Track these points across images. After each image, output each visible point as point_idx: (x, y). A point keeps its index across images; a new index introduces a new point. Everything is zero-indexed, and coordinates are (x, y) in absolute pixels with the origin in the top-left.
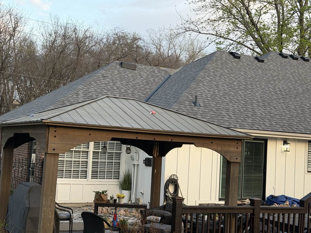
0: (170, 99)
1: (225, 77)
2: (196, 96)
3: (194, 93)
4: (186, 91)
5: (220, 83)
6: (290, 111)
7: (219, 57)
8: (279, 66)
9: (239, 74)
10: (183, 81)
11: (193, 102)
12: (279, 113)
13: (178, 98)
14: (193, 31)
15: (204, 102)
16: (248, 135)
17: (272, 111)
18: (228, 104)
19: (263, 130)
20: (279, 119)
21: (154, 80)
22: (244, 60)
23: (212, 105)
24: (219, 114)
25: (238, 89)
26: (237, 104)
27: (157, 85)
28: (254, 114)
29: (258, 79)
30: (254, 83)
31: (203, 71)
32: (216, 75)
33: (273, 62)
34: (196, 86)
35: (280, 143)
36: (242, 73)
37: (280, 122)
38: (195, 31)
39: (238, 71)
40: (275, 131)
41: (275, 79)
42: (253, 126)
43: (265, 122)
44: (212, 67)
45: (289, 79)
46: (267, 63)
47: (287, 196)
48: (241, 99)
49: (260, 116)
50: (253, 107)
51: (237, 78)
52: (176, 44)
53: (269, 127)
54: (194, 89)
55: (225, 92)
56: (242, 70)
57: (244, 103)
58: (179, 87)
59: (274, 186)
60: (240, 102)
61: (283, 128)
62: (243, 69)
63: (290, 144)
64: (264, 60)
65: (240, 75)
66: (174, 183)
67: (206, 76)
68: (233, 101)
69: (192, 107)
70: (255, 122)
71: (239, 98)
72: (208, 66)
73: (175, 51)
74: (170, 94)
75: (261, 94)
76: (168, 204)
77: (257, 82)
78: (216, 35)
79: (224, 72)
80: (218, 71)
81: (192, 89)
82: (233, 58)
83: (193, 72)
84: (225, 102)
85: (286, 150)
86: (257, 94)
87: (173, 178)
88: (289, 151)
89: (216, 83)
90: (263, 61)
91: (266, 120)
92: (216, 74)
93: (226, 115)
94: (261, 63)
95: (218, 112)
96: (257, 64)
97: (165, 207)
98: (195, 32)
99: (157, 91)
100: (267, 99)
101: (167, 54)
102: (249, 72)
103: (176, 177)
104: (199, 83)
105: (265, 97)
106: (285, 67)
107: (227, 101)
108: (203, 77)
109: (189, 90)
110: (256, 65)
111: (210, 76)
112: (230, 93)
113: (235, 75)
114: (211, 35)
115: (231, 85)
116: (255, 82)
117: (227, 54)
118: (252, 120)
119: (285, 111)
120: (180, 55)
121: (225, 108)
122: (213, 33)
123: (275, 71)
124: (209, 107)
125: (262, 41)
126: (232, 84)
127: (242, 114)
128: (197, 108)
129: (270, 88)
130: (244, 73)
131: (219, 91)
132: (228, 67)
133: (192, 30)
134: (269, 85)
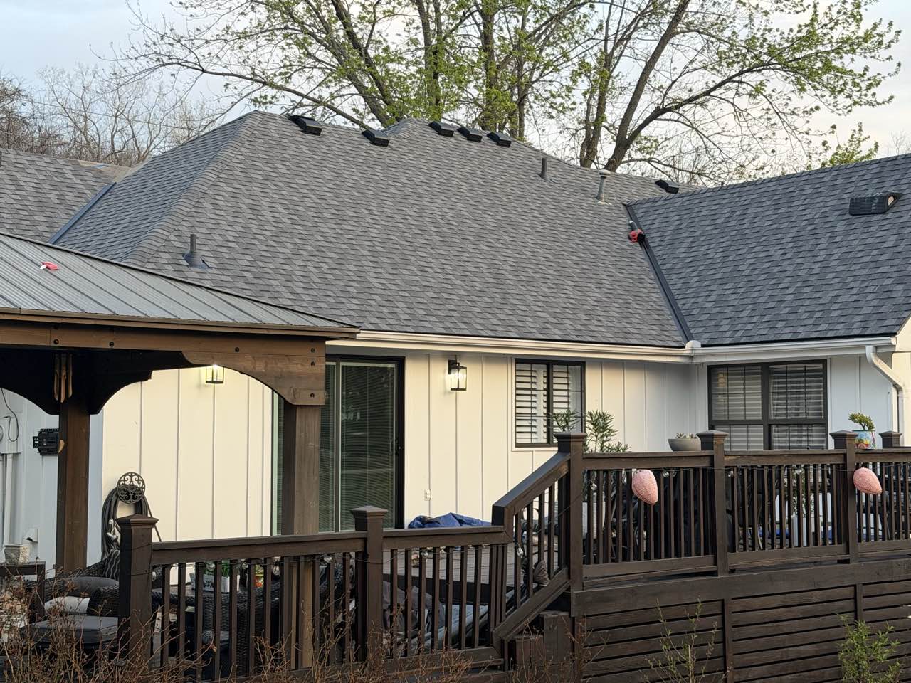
0: (112, 248)
1: (278, 184)
2: (192, 237)
3: (186, 229)
4: (162, 223)
5: (263, 202)
6: (465, 278)
7: (258, 128)
8: (429, 158)
9: (321, 177)
10: (150, 198)
11: (183, 255)
12: (433, 285)
13: (138, 244)
14: (183, 66)
15: (216, 255)
16: (342, 325)
17: (414, 278)
18: (288, 261)
19: (389, 329)
20: (435, 301)
21: (61, 199)
22: (332, 140)
23: (241, 262)
24: (262, 288)
25: (316, 219)
26: (316, 259)
27: (71, 212)
28: (365, 286)
29: (374, 192)
30: (363, 203)
31: (213, 166)
32: (250, 180)
33: (415, 146)
34: (193, 210)
35: (441, 367)
36: (328, 175)
37: (437, 307)
38: (187, 64)
39: (314, 167)
40: (425, 331)
41: (421, 191)
42: (361, 321)
43: (395, 309)
44: (238, 156)
45: (459, 193)
46: (398, 149)
47: (463, 517)
48: (327, 244)
49: (383, 292)
50: (361, 269)
51: (314, 188)
52: (135, 117)
53: (406, 323)
54: (186, 219)
55: (280, 225)
56: (328, 166)
57: (335, 256)
58: (138, 215)
59: (428, 491)
60: (323, 254)
61: (447, 323)
62: (330, 163)
63: (465, 368)
64: (388, 141)
65: (321, 181)
66: (134, 498)
67: (221, 180)
68: (302, 252)
69: (181, 268)
70: (369, 309)
71: (320, 244)
72: (227, 153)
73: (134, 137)
74: (113, 236)
75: (383, 231)
76: (114, 557)
77: (373, 201)
78: (251, 79)
79: (275, 170)
80: (259, 168)
81: (180, 216)
82: (301, 133)
83: (181, 172)
84: (279, 254)
85: (456, 387)
86: (372, 233)
87: (128, 483)
88: (465, 390)
89: (251, 202)
90: (384, 143)
91: (400, 304)
92: (252, 175)
93: (285, 290)
94: (380, 148)
95: (261, 282)
96: (371, 152)
97: (104, 567)
98: (188, 67)
99: (72, 231)
100: (400, 245)
101: (109, 144)
102: (348, 173)
103: (138, 480)
104: (201, 200)
105: (395, 242)
106: (447, 161)
107: (287, 251)
108: (211, 183)
109: (171, 222)
110: (365, 154)
111: (233, 182)
112: (294, 231)
113: (306, 179)
114: (237, 78)
115: (297, 208)
116: (364, 199)
117: (283, 123)
118: (358, 303)
119: (451, 277)
120: (148, 147)
121: (282, 272)
122: (244, 73)
123: (419, 170)
124: (232, 267)
125: (384, 97)
126: (299, 203)
127: (329, 287)
128: (197, 272)
129: (408, 217)
130: (334, 174)
131: (262, 223)
132: (288, 156)
133: (180, 61)
134: (404, 209)
